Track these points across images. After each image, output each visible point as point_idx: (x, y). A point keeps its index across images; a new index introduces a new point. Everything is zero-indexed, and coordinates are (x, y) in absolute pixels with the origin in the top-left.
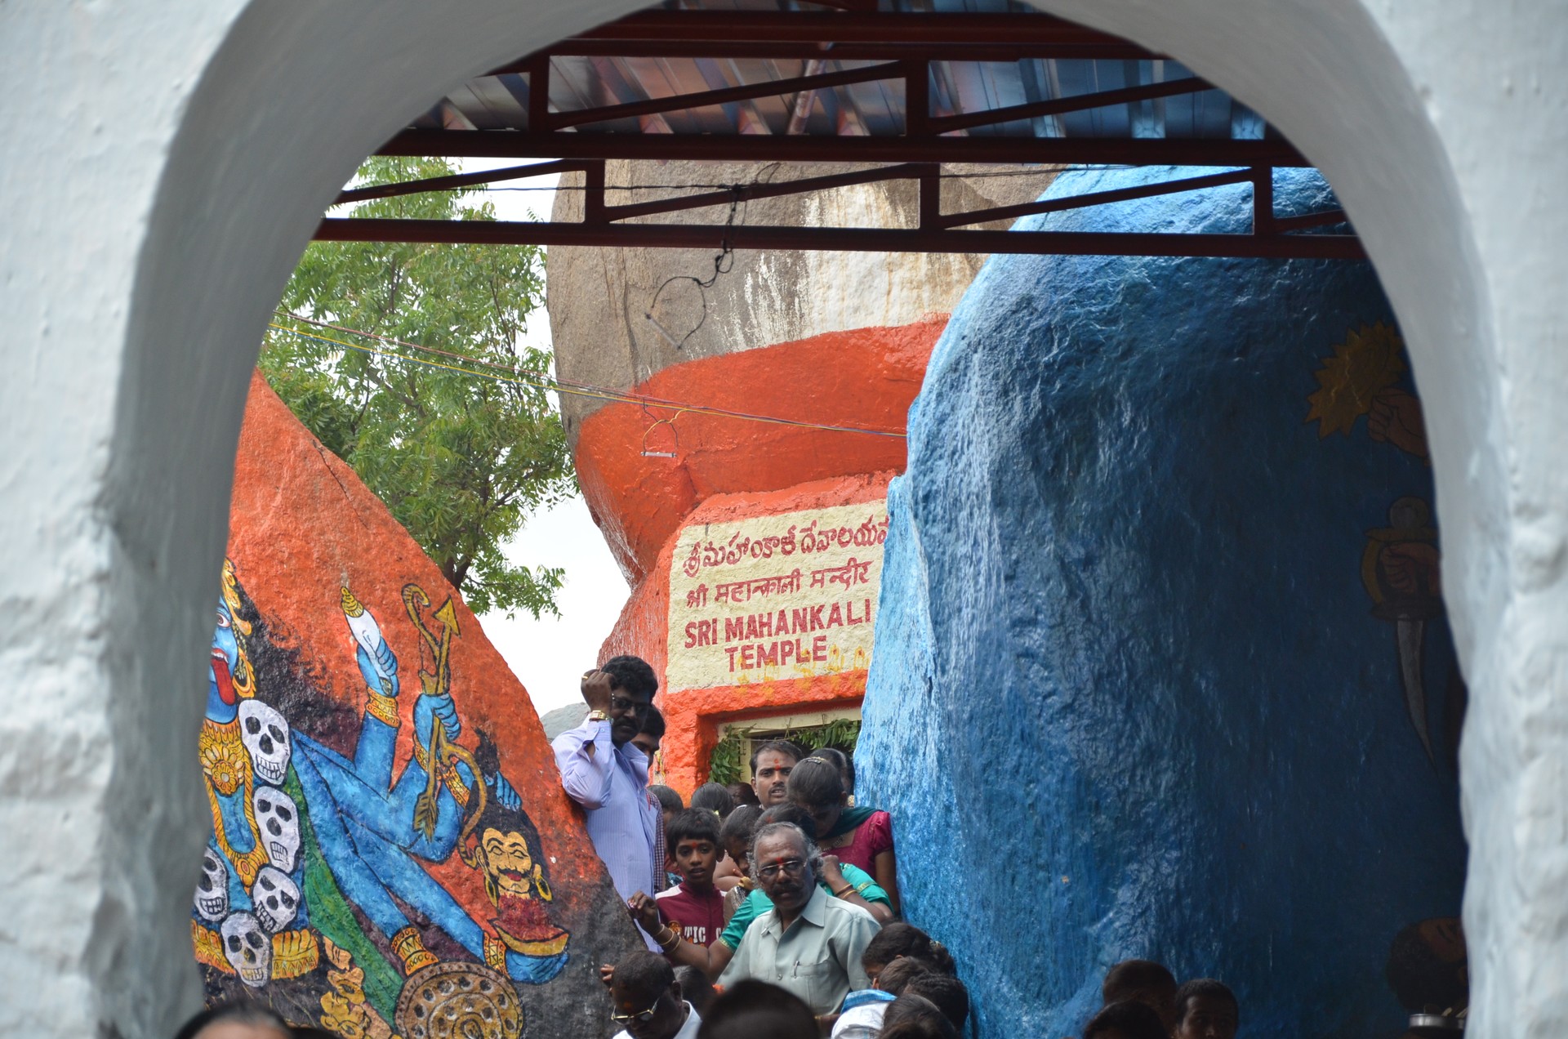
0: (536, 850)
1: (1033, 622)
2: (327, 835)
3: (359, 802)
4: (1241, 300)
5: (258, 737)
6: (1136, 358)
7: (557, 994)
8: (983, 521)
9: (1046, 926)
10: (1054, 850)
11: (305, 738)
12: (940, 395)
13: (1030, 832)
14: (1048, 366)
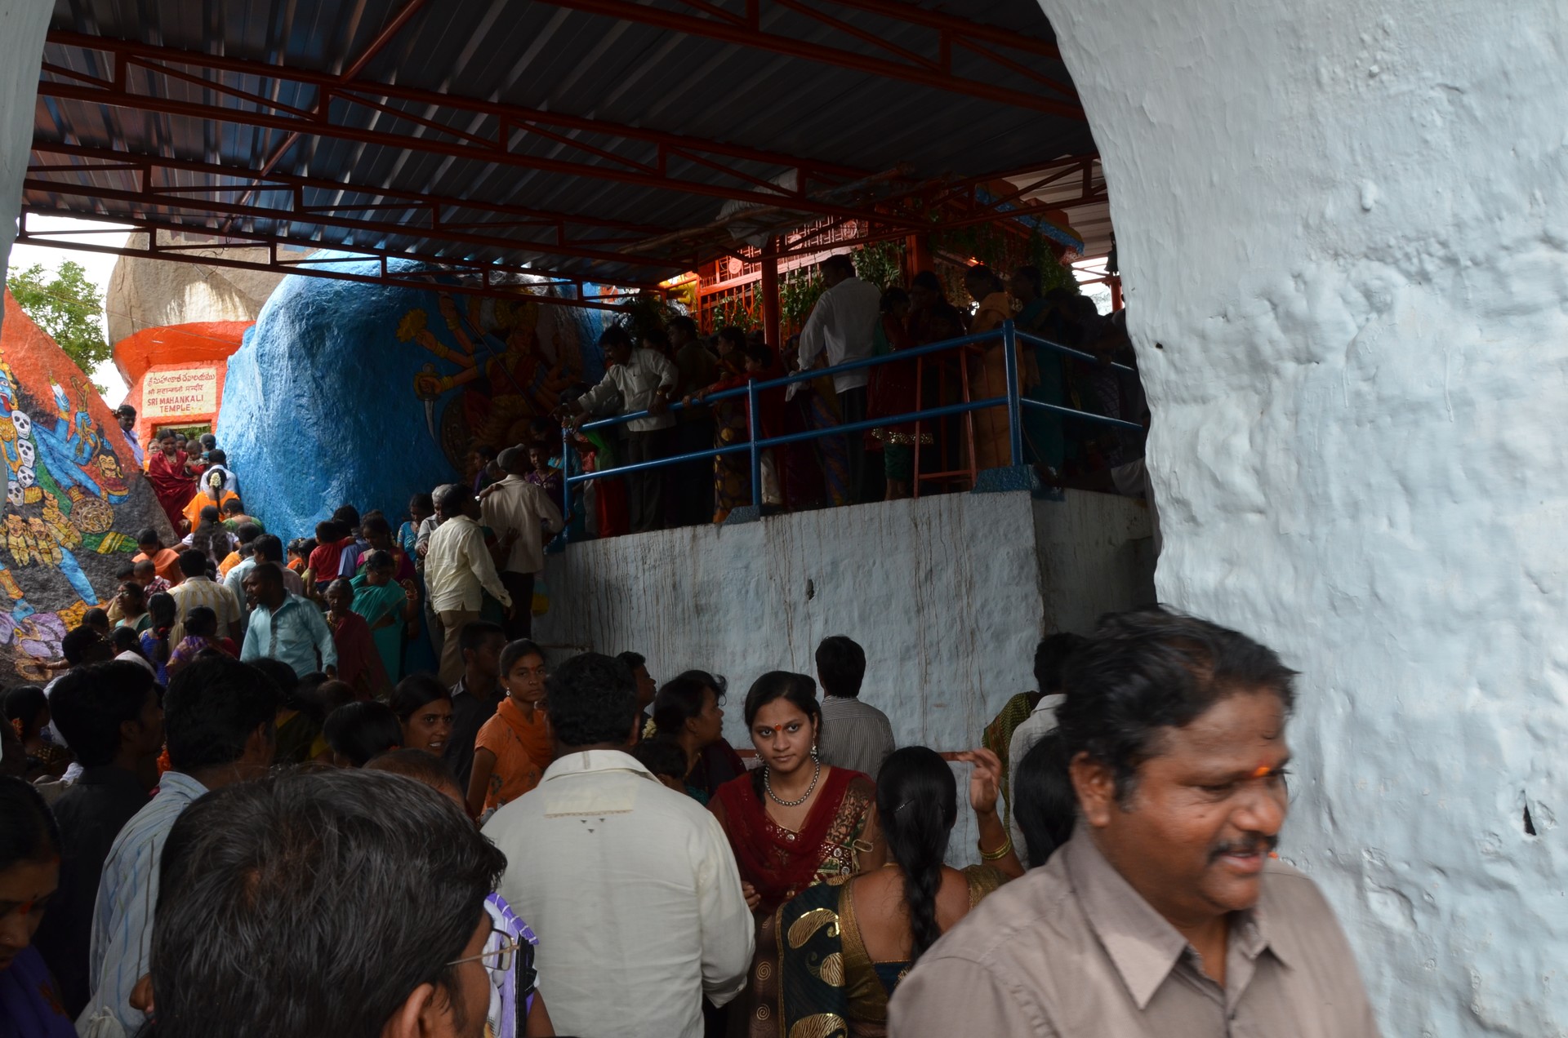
0: (118, 462)
1: (303, 396)
2: (44, 456)
3: (56, 445)
4: (373, 298)
5: (19, 423)
6: (338, 314)
7: (125, 507)
8: (285, 362)
9: (305, 492)
10: (309, 468)
11: (36, 424)
12: (267, 323)
13: (300, 462)
14: (308, 315)
